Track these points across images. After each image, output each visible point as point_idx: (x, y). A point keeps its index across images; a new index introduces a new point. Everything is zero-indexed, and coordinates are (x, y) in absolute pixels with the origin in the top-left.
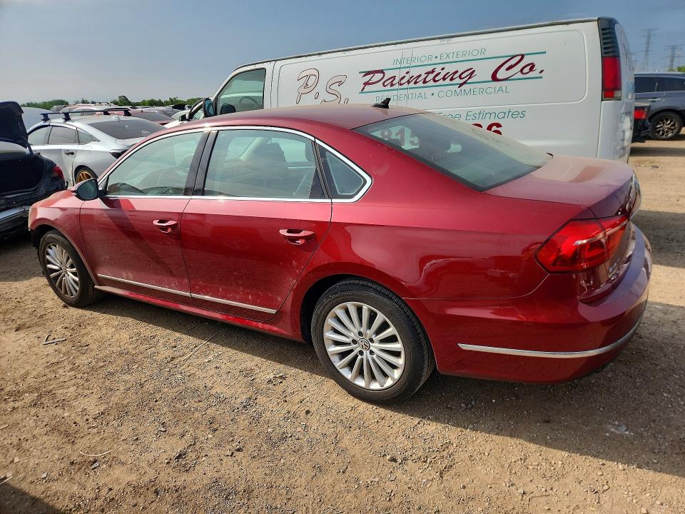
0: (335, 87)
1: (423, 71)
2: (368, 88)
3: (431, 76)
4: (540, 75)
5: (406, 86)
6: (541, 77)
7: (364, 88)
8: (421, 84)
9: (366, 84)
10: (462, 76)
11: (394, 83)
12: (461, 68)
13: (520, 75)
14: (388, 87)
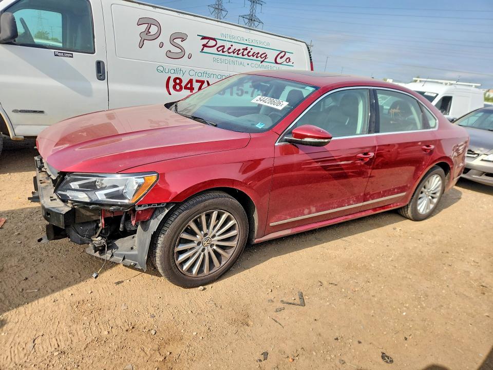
0: (178, 41)
1: (242, 47)
2: (206, 49)
3: (246, 52)
4: (292, 65)
5: (232, 54)
6: (293, 66)
7: (203, 49)
8: (240, 56)
9: (204, 46)
10: (262, 56)
11: (224, 50)
12: (261, 51)
13: (285, 63)
14: (221, 53)
